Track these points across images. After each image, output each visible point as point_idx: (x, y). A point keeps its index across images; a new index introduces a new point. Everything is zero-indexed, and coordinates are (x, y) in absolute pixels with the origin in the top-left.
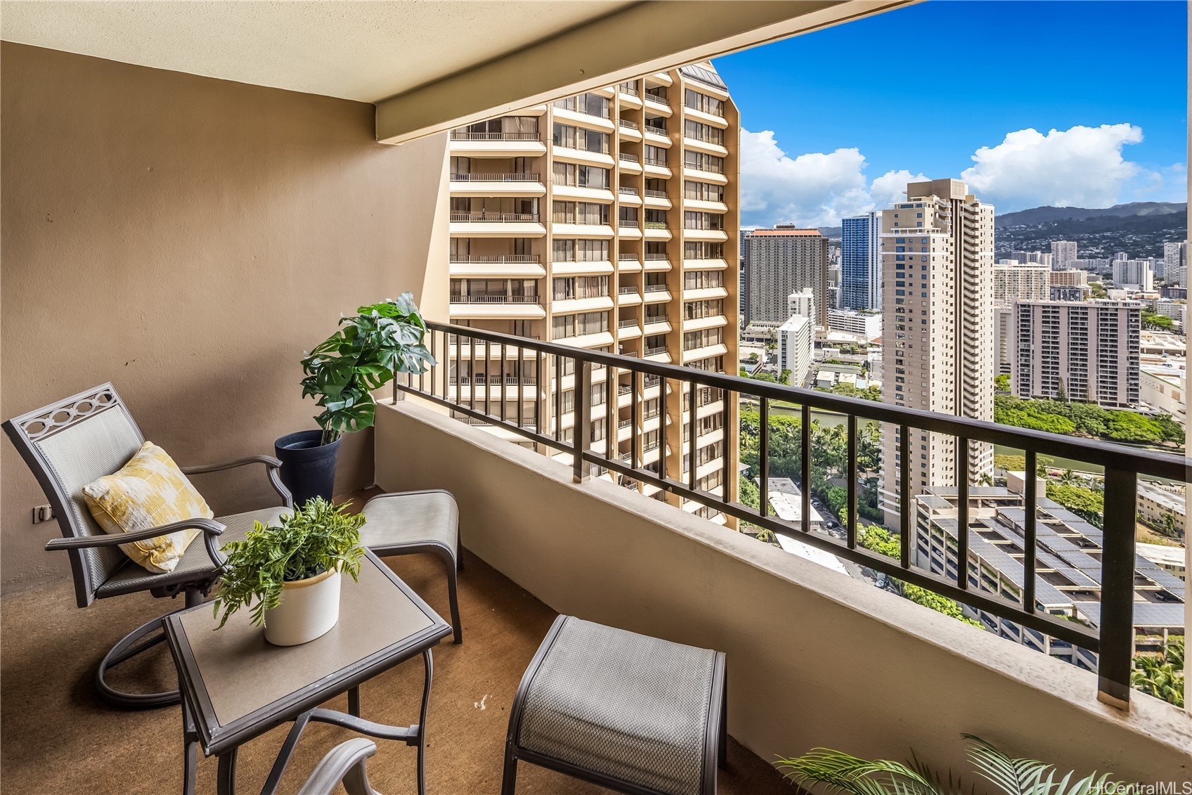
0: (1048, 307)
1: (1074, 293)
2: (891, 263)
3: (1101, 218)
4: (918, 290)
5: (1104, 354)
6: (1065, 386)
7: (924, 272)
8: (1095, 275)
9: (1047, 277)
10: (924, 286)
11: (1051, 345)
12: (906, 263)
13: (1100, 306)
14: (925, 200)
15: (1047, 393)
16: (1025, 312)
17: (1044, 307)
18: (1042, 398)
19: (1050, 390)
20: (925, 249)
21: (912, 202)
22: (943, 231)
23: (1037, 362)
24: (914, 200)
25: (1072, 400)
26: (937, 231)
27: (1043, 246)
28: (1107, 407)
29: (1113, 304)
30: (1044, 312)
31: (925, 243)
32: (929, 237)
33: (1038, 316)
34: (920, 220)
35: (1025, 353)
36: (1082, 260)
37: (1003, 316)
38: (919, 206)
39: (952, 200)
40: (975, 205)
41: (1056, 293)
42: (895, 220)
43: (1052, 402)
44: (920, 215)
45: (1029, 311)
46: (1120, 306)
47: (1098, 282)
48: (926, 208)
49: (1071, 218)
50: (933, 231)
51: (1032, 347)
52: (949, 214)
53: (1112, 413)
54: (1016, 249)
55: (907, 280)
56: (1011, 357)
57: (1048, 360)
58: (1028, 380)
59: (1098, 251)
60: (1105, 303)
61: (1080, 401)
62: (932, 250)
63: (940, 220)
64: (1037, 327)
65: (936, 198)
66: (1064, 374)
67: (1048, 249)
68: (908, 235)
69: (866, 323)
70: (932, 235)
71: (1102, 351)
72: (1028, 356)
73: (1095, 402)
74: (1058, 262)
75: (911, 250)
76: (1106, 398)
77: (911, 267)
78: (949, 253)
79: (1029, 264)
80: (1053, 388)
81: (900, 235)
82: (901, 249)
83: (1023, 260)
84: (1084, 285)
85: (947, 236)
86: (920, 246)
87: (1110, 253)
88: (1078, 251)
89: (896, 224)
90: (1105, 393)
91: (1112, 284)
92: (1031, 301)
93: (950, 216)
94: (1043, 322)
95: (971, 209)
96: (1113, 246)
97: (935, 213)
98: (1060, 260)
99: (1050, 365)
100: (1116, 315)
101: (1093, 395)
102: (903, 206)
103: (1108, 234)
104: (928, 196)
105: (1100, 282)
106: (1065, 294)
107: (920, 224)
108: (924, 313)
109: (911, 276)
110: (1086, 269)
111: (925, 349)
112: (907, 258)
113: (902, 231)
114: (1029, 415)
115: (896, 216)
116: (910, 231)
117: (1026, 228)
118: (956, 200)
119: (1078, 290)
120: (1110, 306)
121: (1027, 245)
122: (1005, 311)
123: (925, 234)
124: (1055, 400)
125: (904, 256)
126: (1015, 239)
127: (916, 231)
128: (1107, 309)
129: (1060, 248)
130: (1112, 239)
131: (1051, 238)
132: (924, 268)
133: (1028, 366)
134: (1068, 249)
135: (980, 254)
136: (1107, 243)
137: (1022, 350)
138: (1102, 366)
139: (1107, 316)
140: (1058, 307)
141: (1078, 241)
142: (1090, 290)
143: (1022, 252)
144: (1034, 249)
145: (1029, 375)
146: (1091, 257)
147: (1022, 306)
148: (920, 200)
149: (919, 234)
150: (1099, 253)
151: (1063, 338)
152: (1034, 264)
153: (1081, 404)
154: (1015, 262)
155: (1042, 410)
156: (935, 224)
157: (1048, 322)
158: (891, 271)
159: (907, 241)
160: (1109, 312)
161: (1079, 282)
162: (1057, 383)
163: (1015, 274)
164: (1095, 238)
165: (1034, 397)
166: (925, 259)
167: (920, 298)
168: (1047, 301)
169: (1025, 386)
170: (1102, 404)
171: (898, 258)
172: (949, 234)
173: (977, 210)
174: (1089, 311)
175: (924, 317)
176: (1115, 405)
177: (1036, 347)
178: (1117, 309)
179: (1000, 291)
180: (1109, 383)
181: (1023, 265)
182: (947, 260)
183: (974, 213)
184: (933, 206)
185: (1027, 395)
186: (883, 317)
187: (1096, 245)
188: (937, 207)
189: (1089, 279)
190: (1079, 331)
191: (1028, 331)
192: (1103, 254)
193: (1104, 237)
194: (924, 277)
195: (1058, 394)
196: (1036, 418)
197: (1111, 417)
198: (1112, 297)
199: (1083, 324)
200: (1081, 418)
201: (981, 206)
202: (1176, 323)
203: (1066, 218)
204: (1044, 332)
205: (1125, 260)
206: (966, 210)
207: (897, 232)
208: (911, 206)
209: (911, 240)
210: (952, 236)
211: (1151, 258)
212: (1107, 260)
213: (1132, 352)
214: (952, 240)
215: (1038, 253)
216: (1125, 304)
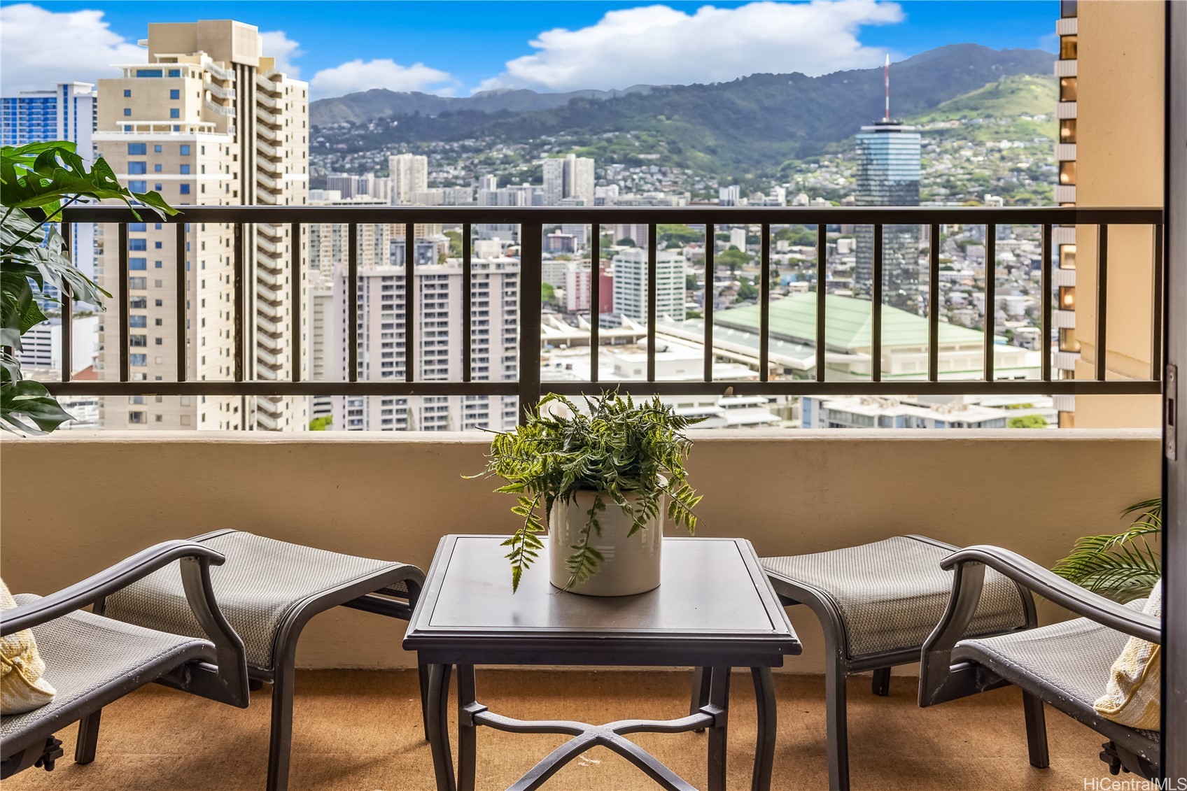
0: (391, 278)
1: (427, 251)
3: (460, 113)
4: (171, 257)
14: (184, 62)
17: (384, 278)
20: (185, 169)
21: (161, 65)
22: (220, 129)
24: (165, 61)
26: (209, 129)
29: (483, 266)
30: (385, 287)
31: (186, 149)
32: (195, 142)
33: (376, 295)
34: (175, 104)
37: (320, 302)
38: (174, 73)
39: (235, 65)
40: (275, 78)
42: (124, 103)
44: (175, 95)
45: (362, 288)
46: (492, 270)
48: (188, 79)
49: (417, 113)
50: (202, 129)
52: (229, 93)
54: (335, 170)
55: (151, 236)
58: (360, 421)
59: (455, 173)
60: (472, 266)
62: (199, 169)
63: (214, 105)
64: (375, 318)
65: (205, 59)
66: (416, 403)
68: (151, 137)
70: (201, 139)
75: (158, 169)
78: (231, 176)
79: (356, 198)
81: (135, 137)
82: (138, 168)
83: (345, 191)
85: (227, 139)
86: (177, 160)
87: (472, 177)
88: (429, 173)
89: (127, 112)
93: (231, 98)
94: (383, 307)
95: (269, 86)
96: (477, 165)
97: (205, 91)
98: (402, 191)
102: (142, 73)
103: (469, 143)
104: (190, 54)
107: (175, 114)
112: (150, 187)
113: (140, 128)
115: (127, 93)
116: (157, 128)
118: (243, 66)
119: (430, 246)
120: (479, 270)
121: (352, 161)
122: (321, 293)
123: (185, 136)
125: (143, 181)
126: (332, 151)
127: (167, 128)
128: (475, 277)
130: (478, 151)
131: (387, 149)
135: (285, 177)
136: (469, 158)
139: (475, 286)
141: (428, 154)
143: (344, 175)
144: (362, 170)
145: (360, 412)
146: (448, 184)
148: (175, 60)
149: (174, 136)
150: (456, 177)
152: (364, 198)
154: (336, 195)
156: (205, 114)
157: (390, 307)
159: (150, 150)
160: (477, 281)
162: (404, 421)
164: (452, 150)
166: (186, 189)
172: (232, 135)
173: (280, 87)
182: (228, 191)
183: (274, 95)
184: (201, 76)
186: (102, 321)
187: (453, 162)
188: (208, 77)
192: (464, 178)
193: (465, 149)
198: (481, 255)
199: (441, 305)
201: (285, 83)
202: (559, 293)
203: (410, 112)
204: (385, 326)
205: (493, 188)
206: (260, 88)
207: (128, 128)
208: (158, 73)
209: (158, 148)
210: (235, 141)
211: (526, 185)
212: (469, 190)
213: (507, 349)
214: (236, 149)
215: (370, 177)
216: (499, 266)
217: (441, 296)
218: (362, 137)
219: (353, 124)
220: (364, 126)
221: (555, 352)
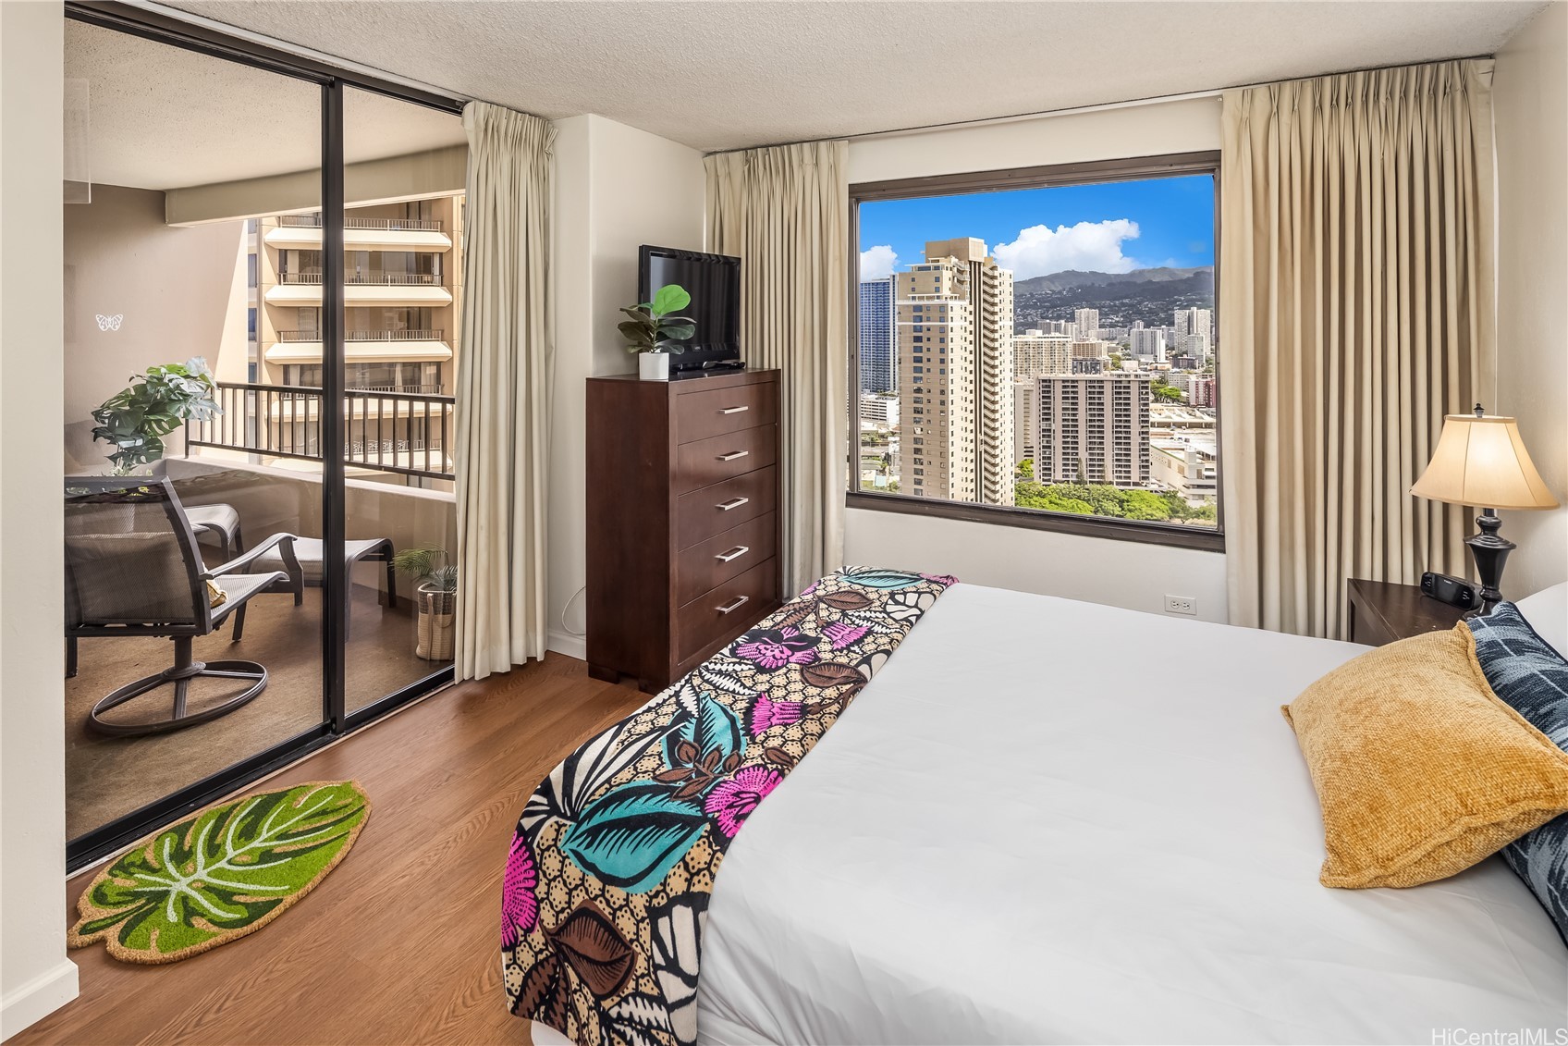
0: (1068, 381)
1: (1095, 366)
2: (908, 335)
3: (1120, 283)
4: (935, 366)
5: (1119, 429)
6: (1084, 467)
7: (942, 346)
8: (1114, 345)
9: (1069, 348)
10: (942, 361)
11: (1071, 423)
12: (924, 334)
13: (1115, 378)
14: (943, 262)
15: (1067, 476)
16: (1047, 385)
17: (1064, 381)
18: (1063, 482)
19: (1071, 473)
20: (942, 319)
21: (930, 264)
22: (962, 298)
23: (1058, 443)
24: (933, 261)
25: (1090, 482)
26: (956, 297)
27: (1068, 314)
28: (1122, 487)
29: (1126, 376)
30: (1064, 387)
31: (943, 308)
32: (947, 305)
33: (1058, 391)
34: (937, 285)
35: (1047, 433)
36: (1103, 330)
37: (1027, 393)
38: (937, 268)
39: (970, 262)
40: (993, 268)
41: (1079, 366)
42: (912, 285)
43: (1072, 485)
44: (937, 279)
45: (1049, 387)
46: (1132, 378)
47: (1117, 353)
48: (944, 271)
49: (1093, 284)
50: (951, 298)
51: (1053, 427)
52: (966, 277)
53: (1126, 493)
54: (1040, 318)
55: (924, 355)
56: (1034, 440)
57: (1069, 439)
58: (1050, 463)
59: (1117, 319)
60: (1119, 376)
61: (1098, 483)
62: (949, 319)
63: (958, 284)
64: (1058, 404)
65: (954, 260)
66: (1083, 455)
67: (1072, 318)
68: (925, 302)
69: (887, 408)
70: (950, 303)
71: (1117, 427)
72: (1049, 436)
73: (1111, 483)
74: (1081, 332)
75: (928, 320)
76: (1120, 477)
77: (929, 339)
78: (968, 323)
79: (1053, 334)
80: (1073, 470)
81: (917, 302)
82: (918, 319)
83: (1047, 330)
84: (1104, 357)
85: (966, 303)
86: (938, 315)
87: (1128, 322)
88: (1100, 320)
89: (913, 290)
90: (1120, 472)
91: (1130, 355)
92: (1052, 376)
93: (968, 280)
94: (1064, 398)
95: (990, 273)
96: (1131, 314)
97: (953, 277)
98: (1083, 330)
99: (1071, 446)
100: (1129, 387)
101: (1109, 476)
102: (920, 269)
103: (1126, 301)
104: (946, 257)
105: (1119, 354)
106: (1087, 368)
107: (937, 290)
108: (942, 392)
109: (928, 350)
110: (1107, 339)
111: (943, 435)
112: (924, 329)
113: (920, 298)
114: (1051, 502)
115: (913, 280)
116: (928, 298)
117: (1051, 295)
118: (975, 262)
119: (1098, 363)
120: (1123, 379)
121: (1053, 313)
122: (1028, 388)
123: (942, 302)
124: (1075, 483)
125: (921, 326)
126: (1041, 307)
127: (933, 298)
128: (1120, 382)
129: (1083, 316)
130: (1131, 306)
131: (1075, 306)
132: (942, 340)
133: (1050, 447)
134: (1090, 318)
135: (1001, 323)
136: (1126, 310)
137: (1044, 430)
138: (1117, 444)
139: (1121, 388)
140: (1077, 381)
141: (1100, 309)
142: (1110, 362)
143: (1048, 321)
144: (1058, 318)
145: (1050, 458)
146: (1112, 326)
147: (1044, 381)
148: (938, 261)
149: (936, 302)
150: (1118, 322)
151: (1082, 415)
152: (1058, 334)
153: (1099, 486)
154: (1039, 333)
155: (1063, 495)
156: (953, 289)
157: (1067, 398)
158: (908, 345)
159: (924, 309)
160: (1123, 385)
161: (1100, 353)
162: (1076, 465)
163: (1039, 346)
164: (1115, 306)
165: (1055, 482)
166: (943, 330)
167: (940, 376)
168: (1069, 375)
169: (1047, 470)
170: (1118, 484)
171: (916, 329)
172: (968, 301)
173: (996, 273)
174: (1105, 384)
175: (943, 398)
176: (1128, 484)
177: (1057, 426)
178: (1129, 382)
179: (1025, 366)
180: (1123, 462)
181: (1047, 335)
182: (966, 331)
183: (993, 278)
184: (951, 269)
185: (1049, 480)
186: (901, 399)
187: (1116, 313)
188: (955, 269)
189: (1110, 350)
190: (1096, 407)
191: (1049, 408)
192: (1122, 322)
193: (1123, 305)
194: (942, 351)
195: (1077, 476)
196: (1057, 504)
197: (1125, 497)
198: (1125, 369)
199: (1099, 398)
200: (1099, 501)
201: (1000, 270)
202: (1184, 394)
203: (1089, 284)
204: (1064, 409)
205: (1141, 329)
206: (985, 274)
207: (914, 298)
208: (928, 268)
209: (928, 308)
210: (971, 304)
211: (1163, 327)
212: (1126, 329)
213: (1143, 427)
214: (971, 308)
215: (1063, 322)
216: (1136, 376)
217: (1099, 393)
218: (1058, 298)
219: (1053, 292)
220: (1060, 292)
221: (1179, 430)
